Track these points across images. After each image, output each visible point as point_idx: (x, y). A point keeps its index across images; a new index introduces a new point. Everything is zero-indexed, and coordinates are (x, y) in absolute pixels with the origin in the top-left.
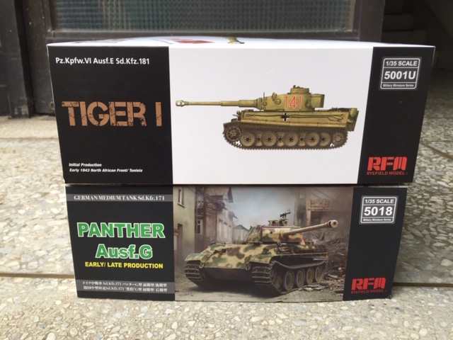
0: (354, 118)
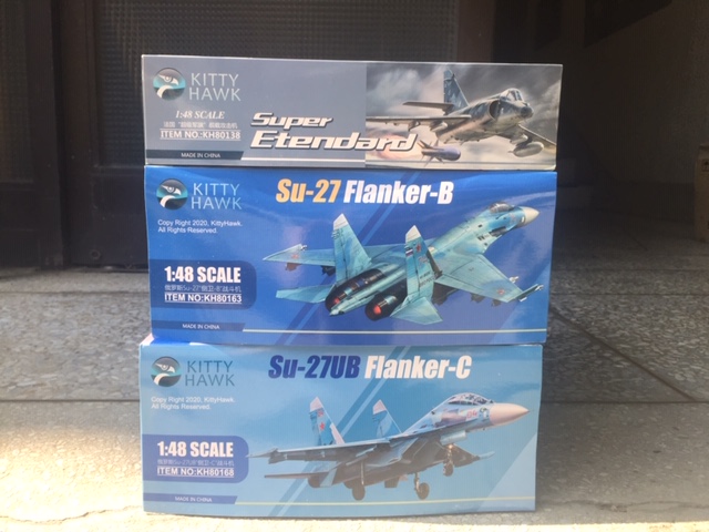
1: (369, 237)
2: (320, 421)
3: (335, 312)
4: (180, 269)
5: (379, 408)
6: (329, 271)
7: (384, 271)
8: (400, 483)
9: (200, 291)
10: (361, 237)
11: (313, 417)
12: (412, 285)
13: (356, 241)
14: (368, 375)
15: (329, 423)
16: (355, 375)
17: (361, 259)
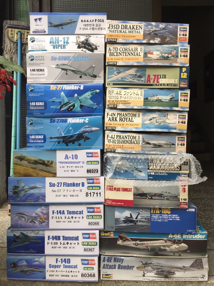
1: (68, 96)
2: (60, 131)
3: (62, 110)
4: (33, 103)
5: (71, 128)
6: (60, 102)
7: (71, 102)
8: (75, 143)
9: (36, 107)
10: (66, 96)
11: (58, 130)
12: (76, 105)
13: (65, 97)
14: (68, 122)
15: (61, 131)
16: (66, 122)
17: (66, 100)
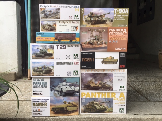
0: (118, 60)
